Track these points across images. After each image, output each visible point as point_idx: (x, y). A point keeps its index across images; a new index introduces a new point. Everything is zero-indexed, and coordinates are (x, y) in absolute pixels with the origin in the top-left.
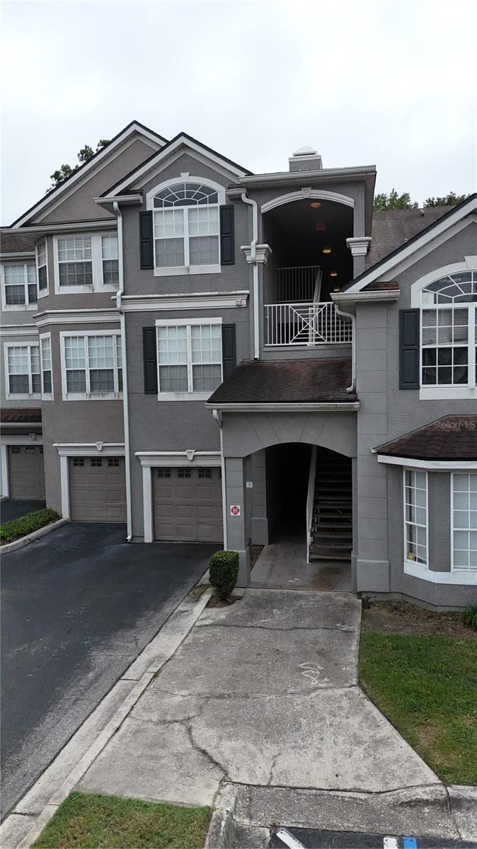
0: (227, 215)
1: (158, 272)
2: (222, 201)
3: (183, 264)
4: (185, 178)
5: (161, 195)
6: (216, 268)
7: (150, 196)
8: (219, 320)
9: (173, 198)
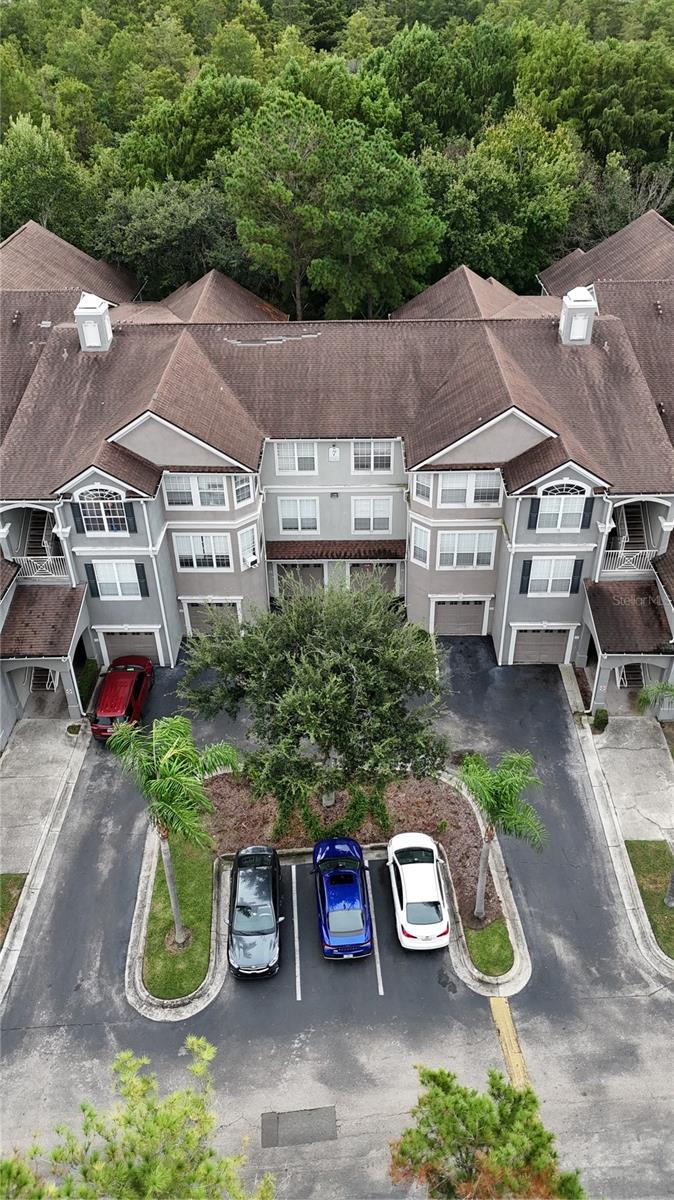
0: (590, 503)
1: (539, 530)
2: (588, 494)
3: (556, 526)
4: (566, 481)
5: (548, 489)
6: (578, 530)
7: (540, 490)
8: (574, 557)
9: (556, 491)
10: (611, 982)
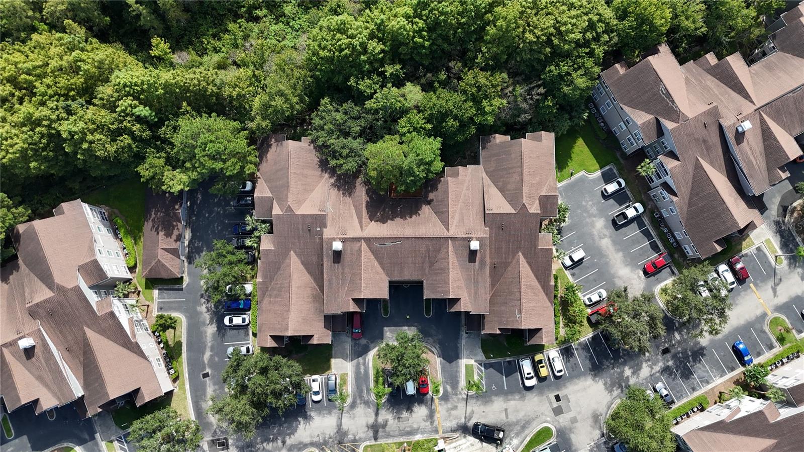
10: (456, 394)
